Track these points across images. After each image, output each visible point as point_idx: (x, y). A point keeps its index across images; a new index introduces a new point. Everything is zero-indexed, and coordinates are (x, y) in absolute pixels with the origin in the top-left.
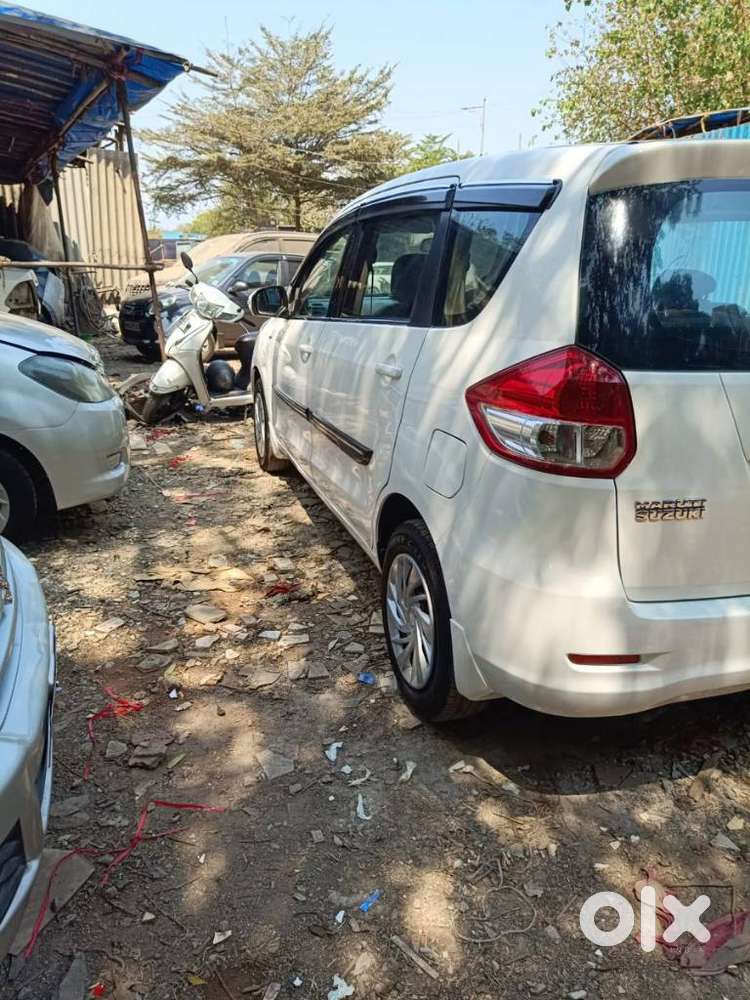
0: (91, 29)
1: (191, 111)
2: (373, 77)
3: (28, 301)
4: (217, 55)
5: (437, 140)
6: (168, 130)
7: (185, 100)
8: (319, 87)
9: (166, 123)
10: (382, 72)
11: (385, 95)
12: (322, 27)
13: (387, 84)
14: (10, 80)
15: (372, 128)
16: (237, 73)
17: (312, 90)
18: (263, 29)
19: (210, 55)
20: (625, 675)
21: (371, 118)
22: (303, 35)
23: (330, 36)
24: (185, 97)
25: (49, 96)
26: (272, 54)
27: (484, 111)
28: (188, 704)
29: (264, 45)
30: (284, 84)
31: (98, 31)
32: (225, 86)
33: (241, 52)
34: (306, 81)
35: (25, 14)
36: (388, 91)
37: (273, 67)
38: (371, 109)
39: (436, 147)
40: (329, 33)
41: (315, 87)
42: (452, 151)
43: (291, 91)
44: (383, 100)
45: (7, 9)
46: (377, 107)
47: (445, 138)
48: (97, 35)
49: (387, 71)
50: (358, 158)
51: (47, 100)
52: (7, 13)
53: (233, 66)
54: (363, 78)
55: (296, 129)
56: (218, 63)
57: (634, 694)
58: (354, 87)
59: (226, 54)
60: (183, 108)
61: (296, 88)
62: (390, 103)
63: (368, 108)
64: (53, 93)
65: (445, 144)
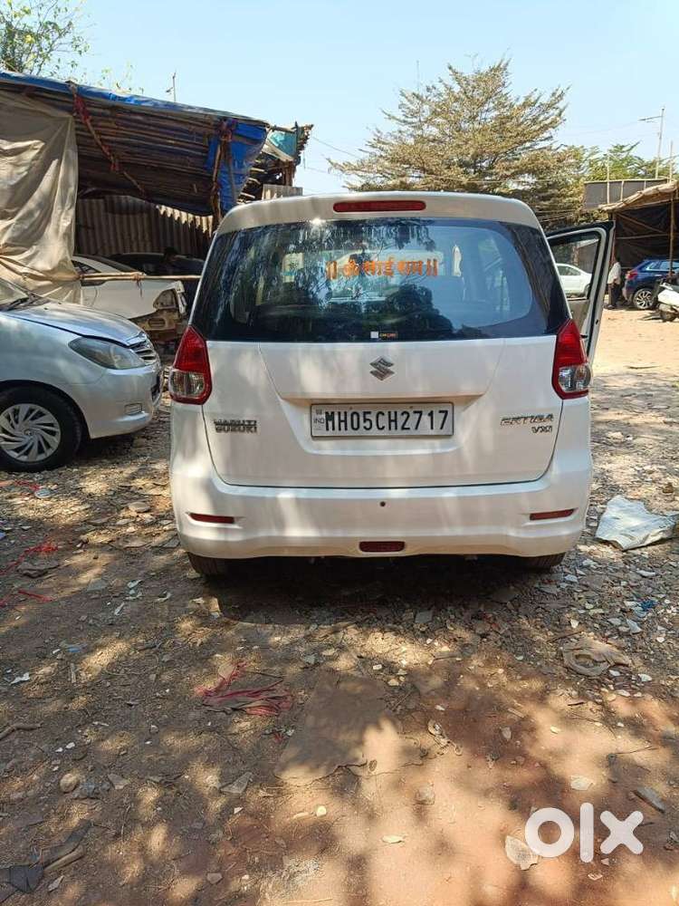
0: (201, 109)
1: (384, 143)
2: (545, 99)
3: (172, 303)
4: (409, 94)
5: (624, 149)
6: (362, 162)
7: (379, 135)
8: (497, 113)
9: (362, 155)
10: (554, 94)
11: (560, 115)
12: (502, 61)
13: (561, 105)
14: (171, 144)
15: (546, 144)
16: (426, 107)
17: (490, 115)
18: (450, 68)
19: (403, 95)
20: (219, 529)
21: (546, 135)
22: (485, 69)
23: (508, 68)
24: (379, 132)
25: (200, 153)
26: (457, 89)
27: (662, 121)
28: (82, 551)
29: (450, 81)
30: (466, 114)
31: (205, 109)
32: (415, 120)
33: (428, 89)
34: (486, 108)
35: (156, 104)
36: (561, 112)
37: (456, 100)
38: (545, 128)
39: (624, 155)
40: (507, 64)
41: (494, 114)
42: (639, 159)
43: (473, 118)
44: (558, 119)
45: (143, 102)
46: (553, 124)
47: (632, 147)
48: (205, 113)
49: (559, 93)
50: (532, 172)
51: (198, 156)
52: (143, 104)
53: (423, 102)
54: (536, 101)
55: (472, 151)
56: (409, 101)
57: (226, 542)
58: (527, 111)
59: (417, 93)
60: (379, 142)
61: (477, 116)
62: (565, 120)
63: (541, 127)
64: (202, 151)
65: (632, 153)
